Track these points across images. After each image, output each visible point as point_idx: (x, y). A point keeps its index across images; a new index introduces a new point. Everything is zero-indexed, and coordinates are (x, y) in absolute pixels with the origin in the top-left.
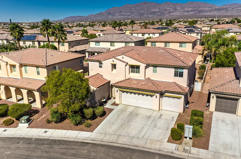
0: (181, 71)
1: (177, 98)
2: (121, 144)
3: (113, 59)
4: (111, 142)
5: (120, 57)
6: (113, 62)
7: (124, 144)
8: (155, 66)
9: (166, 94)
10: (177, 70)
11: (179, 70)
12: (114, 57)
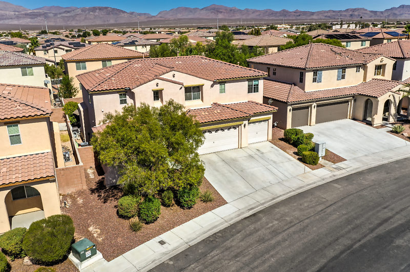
0: (256, 83)
1: (264, 121)
2: (284, 195)
3: (157, 81)
4: (271, 199)
5: (168, 76)
6: (157, 86)
7: (288, 193)
8: (222, 82)
9: (252, 119)
10: (251, 83)
11: (254, 83)
12: (156, 77)
